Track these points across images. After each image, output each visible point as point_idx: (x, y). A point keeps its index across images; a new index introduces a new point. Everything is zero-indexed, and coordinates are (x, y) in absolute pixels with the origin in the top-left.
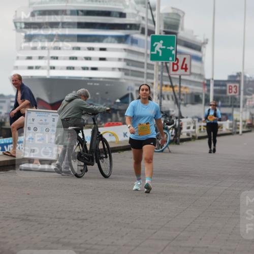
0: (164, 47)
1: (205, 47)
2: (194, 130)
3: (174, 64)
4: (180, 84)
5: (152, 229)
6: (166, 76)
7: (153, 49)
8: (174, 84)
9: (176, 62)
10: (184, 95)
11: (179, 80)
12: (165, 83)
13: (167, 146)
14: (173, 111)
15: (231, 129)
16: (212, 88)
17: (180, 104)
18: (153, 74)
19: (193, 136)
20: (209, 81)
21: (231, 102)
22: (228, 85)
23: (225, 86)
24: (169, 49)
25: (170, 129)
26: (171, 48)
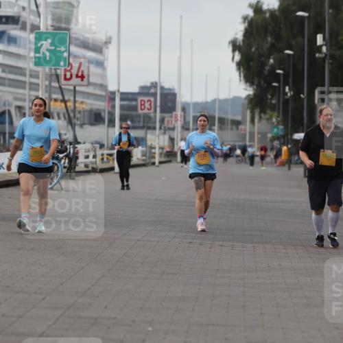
0: (53, 48)
1: (107, 48)
2: (94, 160)
3: (66, 70)
4: (75, 97)
5: (41, 294)
6: (55, 87)
7: (37, 50)
8: (66, 98)
9: (69, 68)
10: (80, 112)
11: (73, 92)
12: (54, 96)
13: (58, 182)
14: (65, 134)
15: (144, 158)
16: (118, 102)
17: (75, 124)
18: (38, 84)
19: (93, 168)
20: (113, 93)
21: (144, 122)
22: (140, 99)
23: (136, 100)
24: (60, 51)
25: (62, 158)
26: (63, 49)
